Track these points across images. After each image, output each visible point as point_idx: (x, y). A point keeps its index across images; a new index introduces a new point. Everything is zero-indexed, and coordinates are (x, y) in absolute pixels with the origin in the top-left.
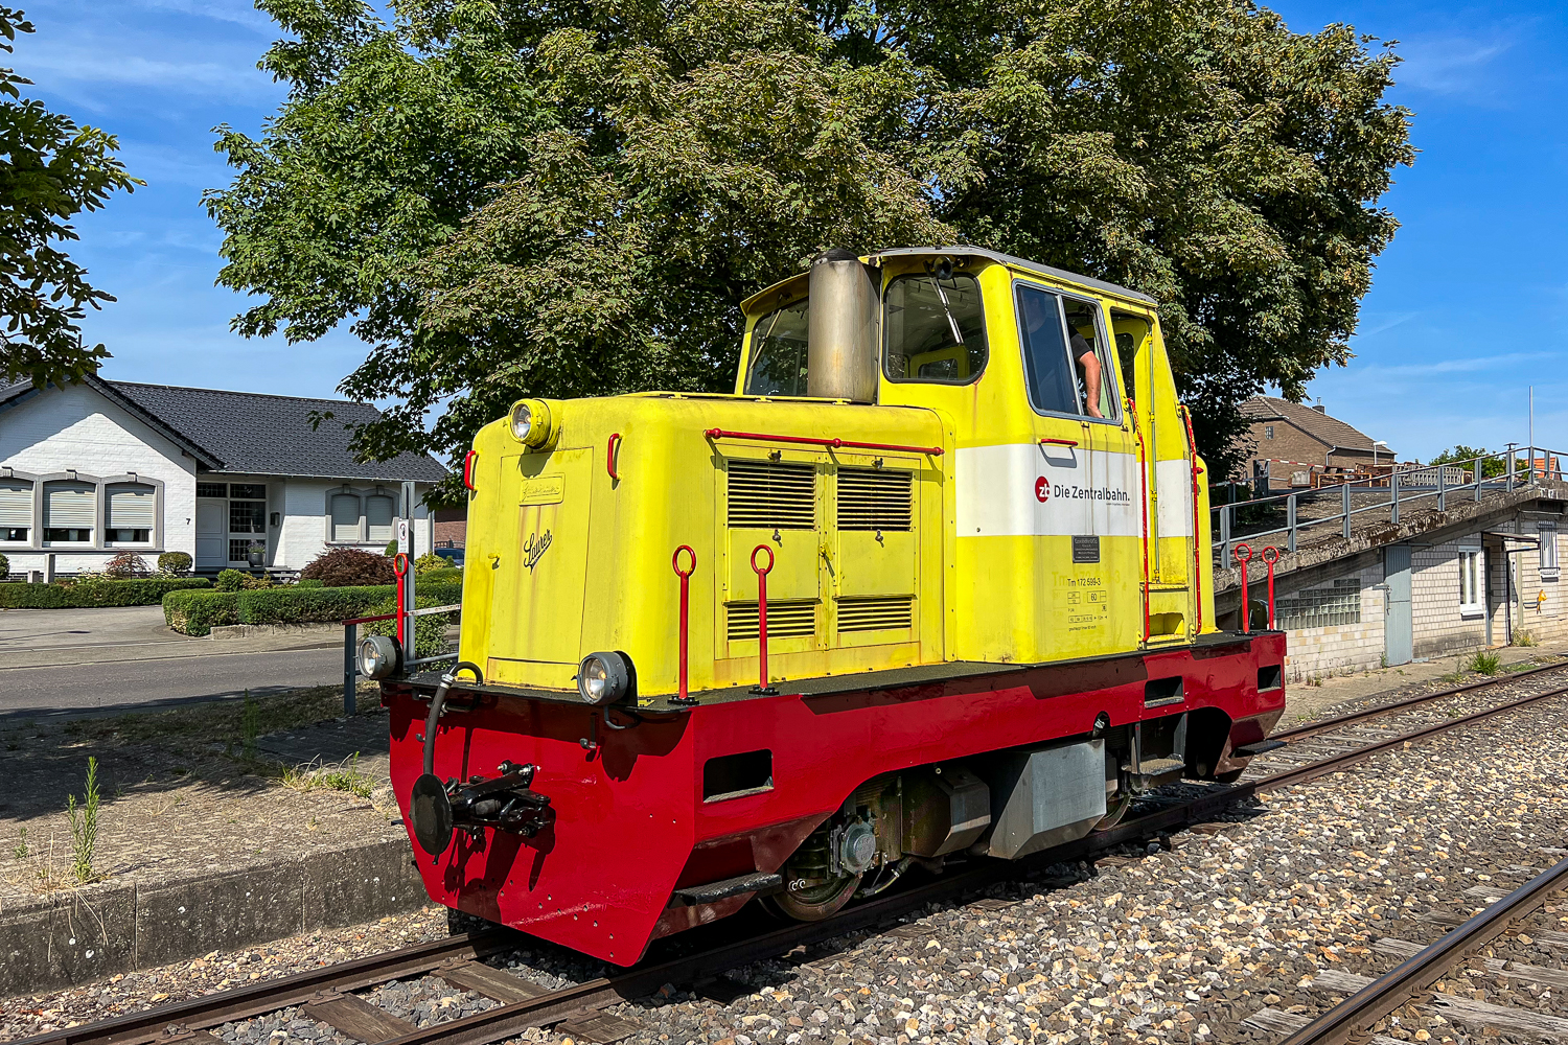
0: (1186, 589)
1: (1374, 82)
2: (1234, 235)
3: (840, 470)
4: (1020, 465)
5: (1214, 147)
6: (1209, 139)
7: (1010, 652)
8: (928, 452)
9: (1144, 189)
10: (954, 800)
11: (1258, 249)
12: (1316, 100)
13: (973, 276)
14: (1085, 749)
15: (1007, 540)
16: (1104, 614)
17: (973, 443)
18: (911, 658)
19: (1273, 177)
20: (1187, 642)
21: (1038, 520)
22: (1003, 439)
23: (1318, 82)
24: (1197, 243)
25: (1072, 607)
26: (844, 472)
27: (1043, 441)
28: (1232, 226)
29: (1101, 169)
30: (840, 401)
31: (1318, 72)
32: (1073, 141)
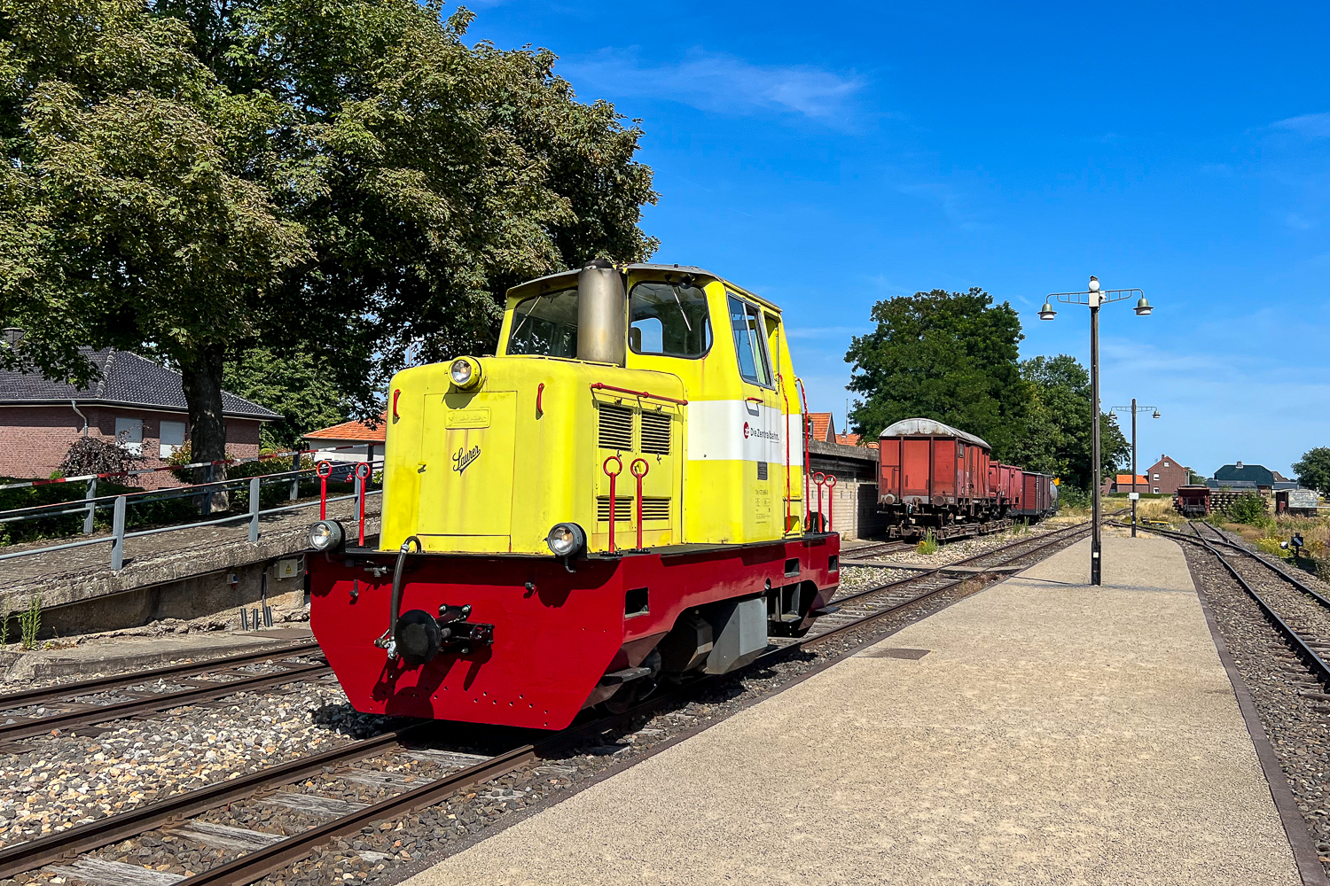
0: (800, 501)
1: (627, 145)
2: (514, 249)
3: (643, 413)
4: (735, 413)
5: (502, 184)
6: (501, 178)
7: (727, 537)
8: (679, 403)
9: (447, 213)
10: (699, 632)
11: (530, 262)
12: (585, 154)
13: (700, 287)
14: (758, 603)
15: (727, 463)
16: (769, 514)
17: (703, 398)
18: (668, 540)
19: (542, 212)
20: (800, 536)
21: (745, 450)
22: (724, 397)
23: (586, 141)
24: (488, 252)
25: (757, 508)
26: (645, 414)
27: (749, 399)
28: (514, 244)
29: (414, 198)
30: (614, 365)
31: (587, 135)
32: (394, 175)
